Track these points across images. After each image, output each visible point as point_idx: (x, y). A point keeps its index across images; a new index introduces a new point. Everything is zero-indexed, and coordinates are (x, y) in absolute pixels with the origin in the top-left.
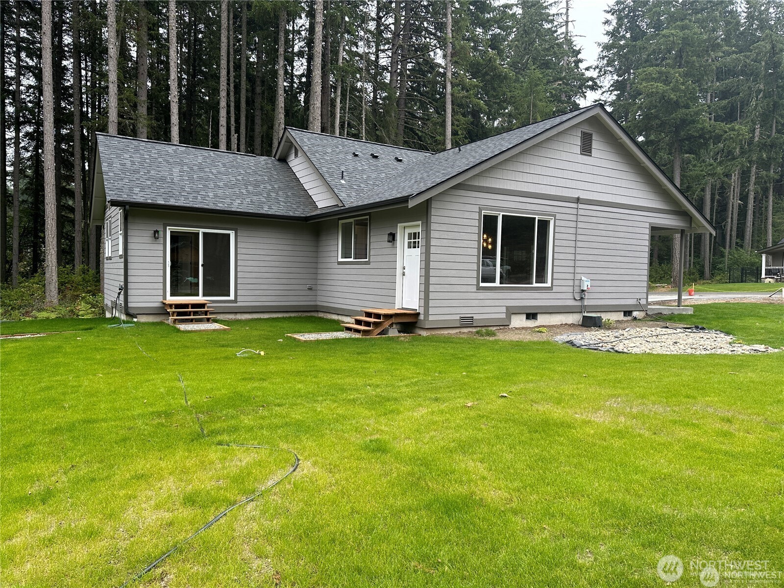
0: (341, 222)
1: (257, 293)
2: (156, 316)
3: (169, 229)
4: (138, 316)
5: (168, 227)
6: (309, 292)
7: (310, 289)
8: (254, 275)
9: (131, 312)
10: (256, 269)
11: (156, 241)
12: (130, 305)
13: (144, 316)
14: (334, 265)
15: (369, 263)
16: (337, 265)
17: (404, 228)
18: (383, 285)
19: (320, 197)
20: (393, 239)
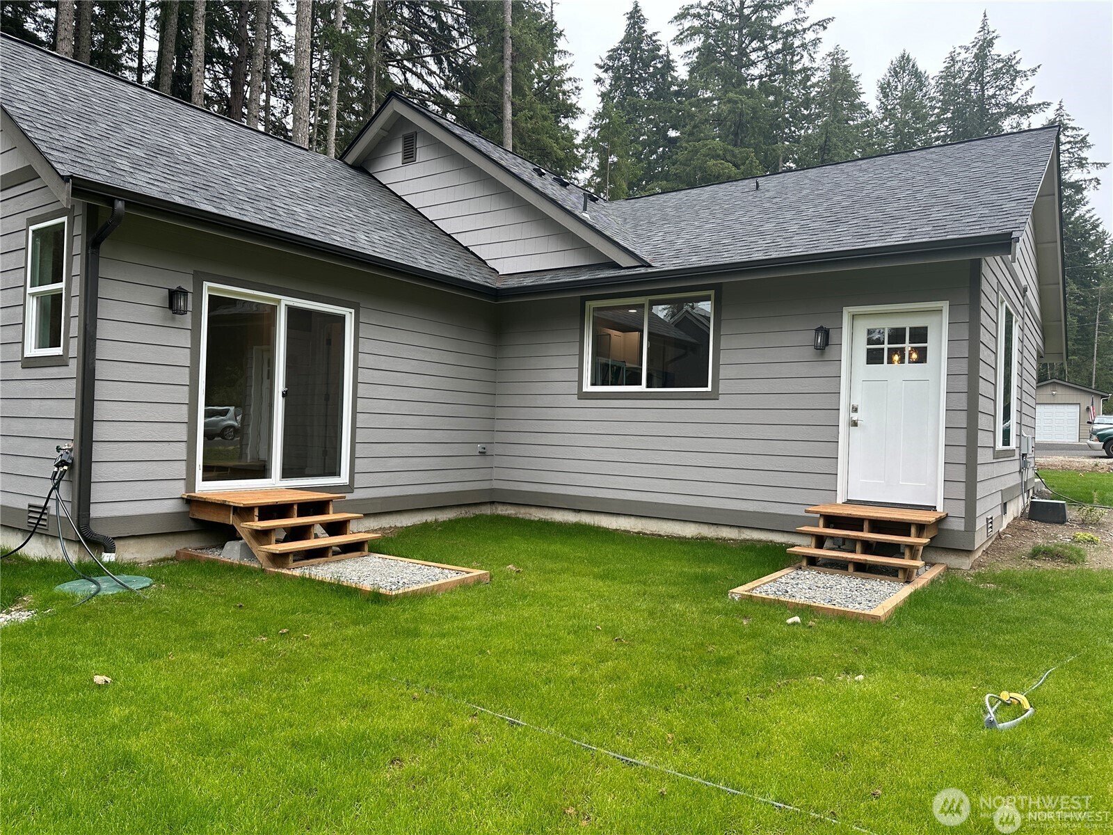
0: (591, 305)
1: (393, 464)
2: (163, 540)
3: (210, 289)
4: (118, 544)
5: (206, 284)
6: (480, 461)
7: (483, 453)
8: (389, 421)
9: (99, 531)
10: (392, 407)
11: (173, 319)
12: (96, 511)
13: (132, 542)
14: (561, 401)
15: (714, 396)
16: (574, 400)
17: (854, 317)
18: (779, 448)
19: (509, 249)
20: (825, 342)
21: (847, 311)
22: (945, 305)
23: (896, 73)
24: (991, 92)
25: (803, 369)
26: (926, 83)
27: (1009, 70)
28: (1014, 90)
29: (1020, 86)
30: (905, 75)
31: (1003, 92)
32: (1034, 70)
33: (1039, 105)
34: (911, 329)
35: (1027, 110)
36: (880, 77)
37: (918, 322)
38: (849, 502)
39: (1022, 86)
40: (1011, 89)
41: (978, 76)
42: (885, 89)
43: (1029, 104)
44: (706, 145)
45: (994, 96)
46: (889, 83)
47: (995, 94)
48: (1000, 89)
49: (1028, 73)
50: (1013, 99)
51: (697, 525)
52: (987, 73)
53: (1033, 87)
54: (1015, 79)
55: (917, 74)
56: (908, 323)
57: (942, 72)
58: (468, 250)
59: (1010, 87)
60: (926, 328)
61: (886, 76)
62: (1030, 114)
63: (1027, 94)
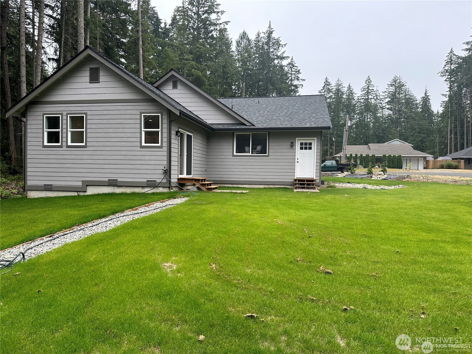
0: (236, 134)
5: (179, 129)
7: (206, 171)
10: (196, 158)
14: (228, 157)
15: (268, 156)
16: (231, 157)
17: (298, 140)
18: (283, 167)
19: (210, 117)
20: (292, 145)
21: (297, 139)
22: (316, 138)
23: (242, 38)
24: (272, 50)
25: (287, 150)
26: (252, 44)
27: (277, 43)
28: (279, 50)
29: (281, 50)
30: (244, 39)
31: (275, 51)
32: (285, 45)
33: (286, 57)
34: (305, 143)
35: (282, 58)
36: (237, 39)
37: (310, 141)
38: (297, 178)
39: (282, 50)
40: (278, 50)
41: (267, 43)
42: (238, 44)
43: (283, 56)
44: (189, 63)
45: (272, 52)
46: (239, 41)
47: (273, 51)
48: (275, 50)
49: (283, 45)
50: (279, 54)
51: (264, 185)
52: (271, 43)
53: (285, 51)
54: (279, 47)
55: (249, 40)
56: (308, 142)
57: (255, 39)
58: (197, 116)
59: (278, 49)
60: (311, 143)
61: (238, 38)
62: (283, 60)
63: (283, 53)
